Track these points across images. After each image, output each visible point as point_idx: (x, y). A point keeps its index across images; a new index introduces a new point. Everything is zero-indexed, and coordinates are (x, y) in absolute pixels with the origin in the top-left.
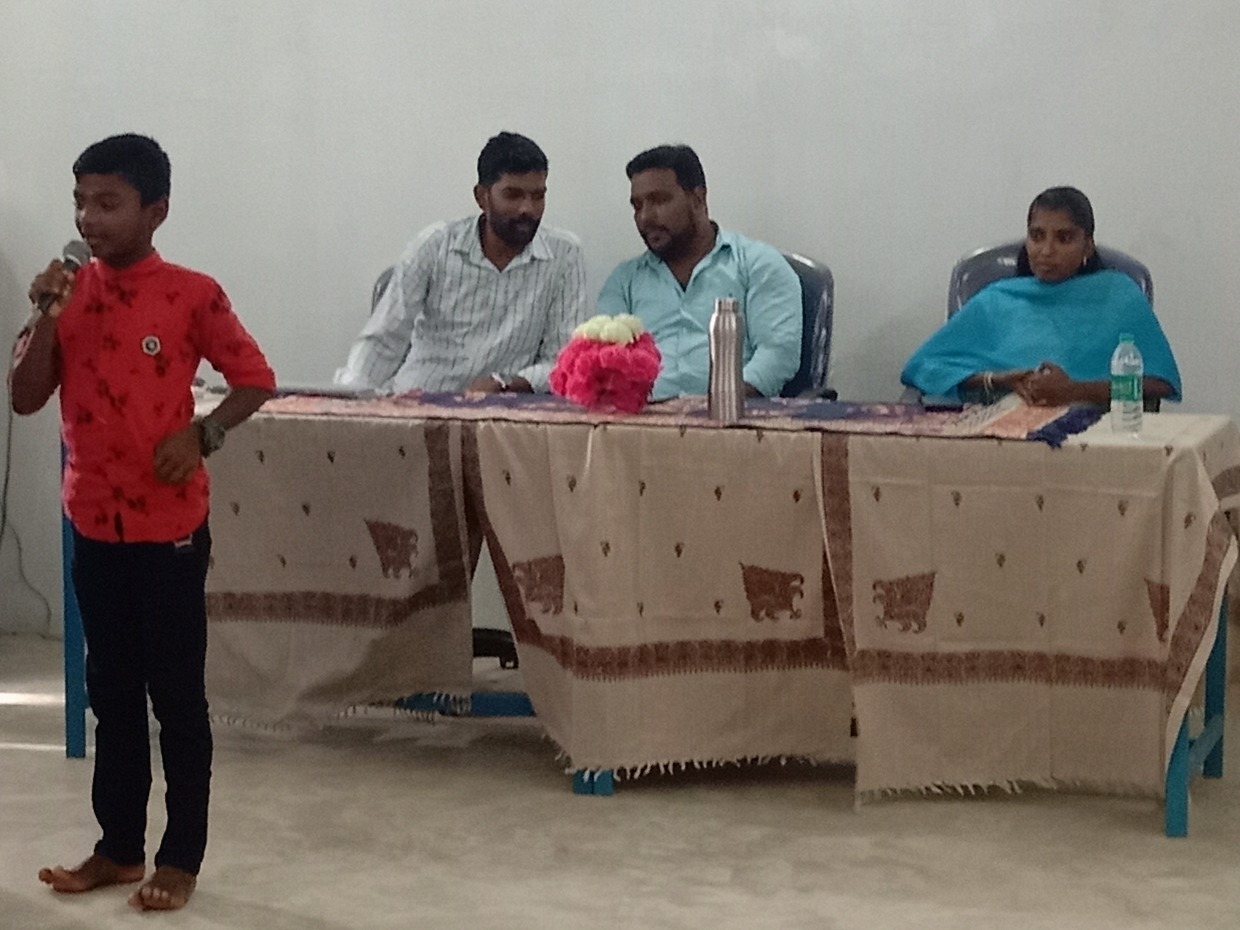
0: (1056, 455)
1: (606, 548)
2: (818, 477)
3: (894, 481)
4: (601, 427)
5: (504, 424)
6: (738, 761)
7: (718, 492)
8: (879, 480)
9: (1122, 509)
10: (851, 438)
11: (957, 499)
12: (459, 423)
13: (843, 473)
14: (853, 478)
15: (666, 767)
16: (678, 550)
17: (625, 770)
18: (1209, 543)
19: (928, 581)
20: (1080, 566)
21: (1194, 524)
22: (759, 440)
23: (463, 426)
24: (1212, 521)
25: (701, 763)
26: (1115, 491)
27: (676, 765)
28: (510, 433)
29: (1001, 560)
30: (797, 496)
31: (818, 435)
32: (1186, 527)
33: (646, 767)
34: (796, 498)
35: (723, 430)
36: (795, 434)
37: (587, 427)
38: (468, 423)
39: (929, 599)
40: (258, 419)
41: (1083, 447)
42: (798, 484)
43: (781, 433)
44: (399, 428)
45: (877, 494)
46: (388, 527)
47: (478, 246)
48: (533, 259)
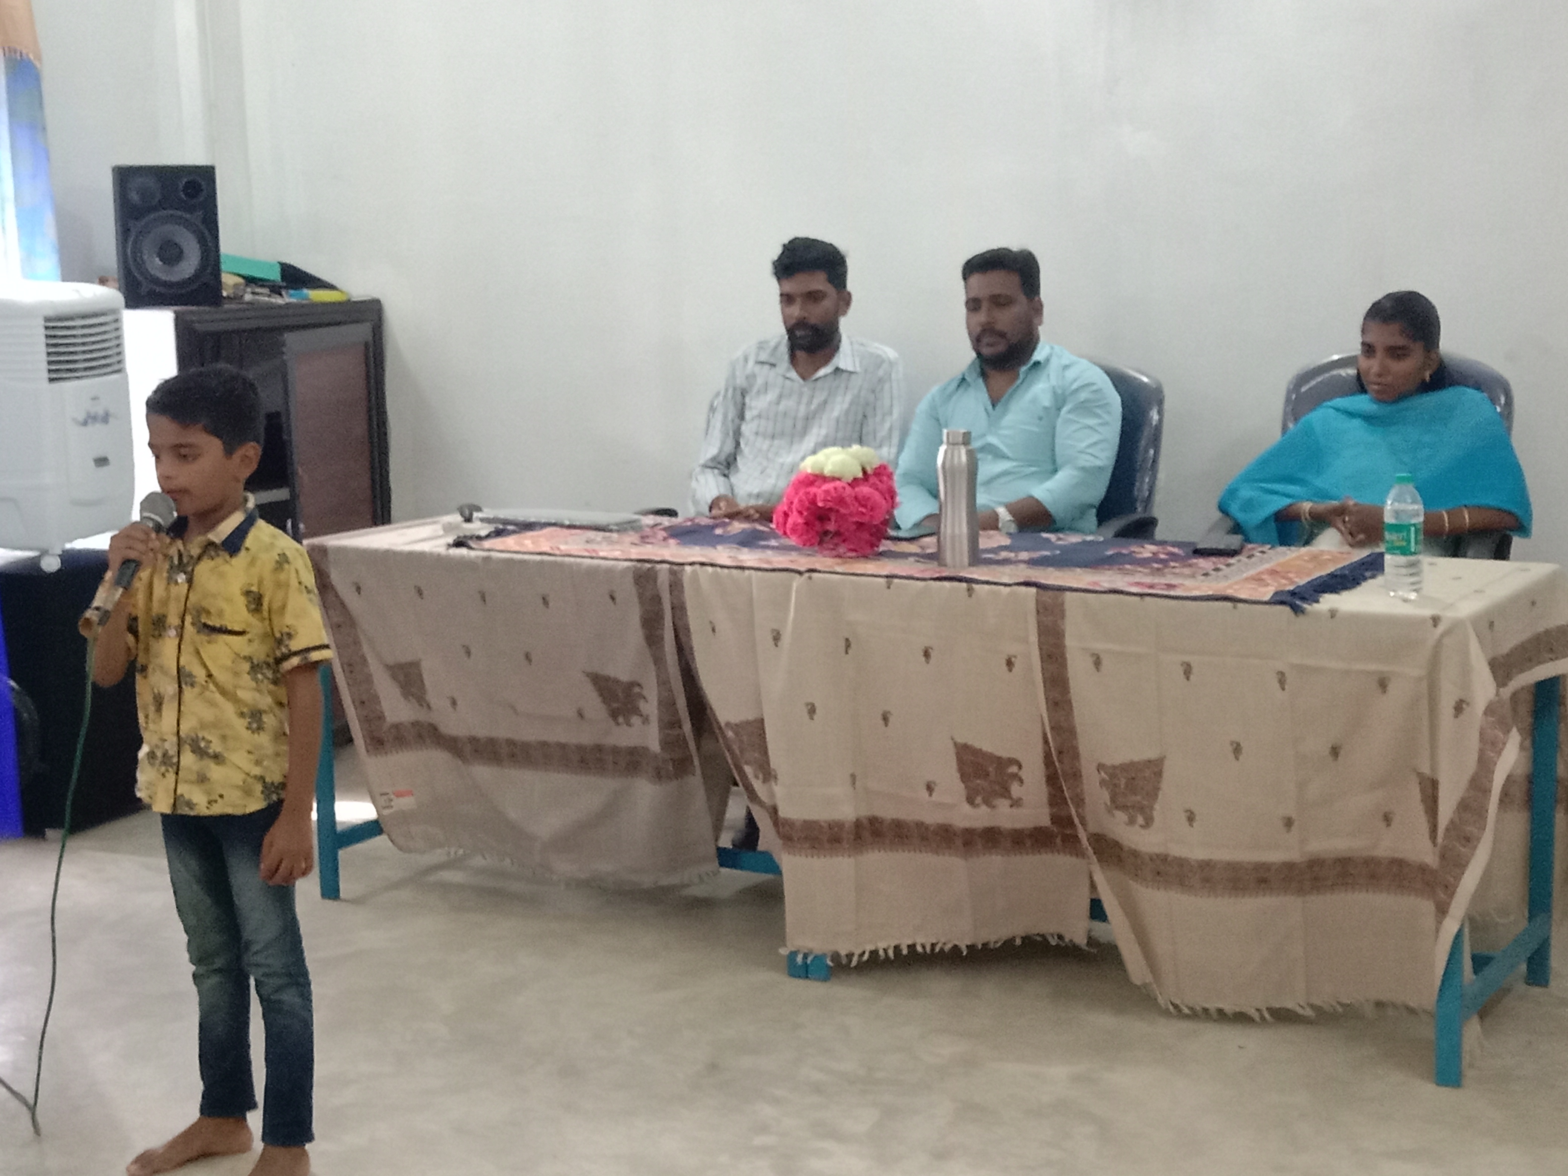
0: (1302, 623)
1: (812, 712)
2: (1034, 638)
3: (1116, 647)
4: (806, 575)
5: (710, 569)
7: (927, 654)
8: (1099, 646)
9: (1383, 687)
10: (1068, 594)
11: (1188, 671)
12: (667, 566)
13: (1059, 636)
14: (1070, 642)
16: (885, 719)
18: (1482, 739)
19: (1156, 767)
20: (1335, 751)
21: (1467, 709)
22: (970, 596)
23: (670, 569)
24: (1485, 713)
25: (924, 947)
26: (1373, 666)
27: (898, 948)
28: (715, 580)
29: (1237, 750)
31: (1033, 590)
32: (1456, 716)
33: (864, 952)
34: (1010, 663)
35: (932, 582)
36: (1008, 589)
37: (793, 574)
38: (675, 568)
39: (1158, 789)
40: (477, 557)
41: (1333, 613)
42: (1012, 648)
43: (993, 587)
44: (609, 571)
45: (1097, 663)
46: (607, 679)
47: (786, 357)
48: (837, 370)
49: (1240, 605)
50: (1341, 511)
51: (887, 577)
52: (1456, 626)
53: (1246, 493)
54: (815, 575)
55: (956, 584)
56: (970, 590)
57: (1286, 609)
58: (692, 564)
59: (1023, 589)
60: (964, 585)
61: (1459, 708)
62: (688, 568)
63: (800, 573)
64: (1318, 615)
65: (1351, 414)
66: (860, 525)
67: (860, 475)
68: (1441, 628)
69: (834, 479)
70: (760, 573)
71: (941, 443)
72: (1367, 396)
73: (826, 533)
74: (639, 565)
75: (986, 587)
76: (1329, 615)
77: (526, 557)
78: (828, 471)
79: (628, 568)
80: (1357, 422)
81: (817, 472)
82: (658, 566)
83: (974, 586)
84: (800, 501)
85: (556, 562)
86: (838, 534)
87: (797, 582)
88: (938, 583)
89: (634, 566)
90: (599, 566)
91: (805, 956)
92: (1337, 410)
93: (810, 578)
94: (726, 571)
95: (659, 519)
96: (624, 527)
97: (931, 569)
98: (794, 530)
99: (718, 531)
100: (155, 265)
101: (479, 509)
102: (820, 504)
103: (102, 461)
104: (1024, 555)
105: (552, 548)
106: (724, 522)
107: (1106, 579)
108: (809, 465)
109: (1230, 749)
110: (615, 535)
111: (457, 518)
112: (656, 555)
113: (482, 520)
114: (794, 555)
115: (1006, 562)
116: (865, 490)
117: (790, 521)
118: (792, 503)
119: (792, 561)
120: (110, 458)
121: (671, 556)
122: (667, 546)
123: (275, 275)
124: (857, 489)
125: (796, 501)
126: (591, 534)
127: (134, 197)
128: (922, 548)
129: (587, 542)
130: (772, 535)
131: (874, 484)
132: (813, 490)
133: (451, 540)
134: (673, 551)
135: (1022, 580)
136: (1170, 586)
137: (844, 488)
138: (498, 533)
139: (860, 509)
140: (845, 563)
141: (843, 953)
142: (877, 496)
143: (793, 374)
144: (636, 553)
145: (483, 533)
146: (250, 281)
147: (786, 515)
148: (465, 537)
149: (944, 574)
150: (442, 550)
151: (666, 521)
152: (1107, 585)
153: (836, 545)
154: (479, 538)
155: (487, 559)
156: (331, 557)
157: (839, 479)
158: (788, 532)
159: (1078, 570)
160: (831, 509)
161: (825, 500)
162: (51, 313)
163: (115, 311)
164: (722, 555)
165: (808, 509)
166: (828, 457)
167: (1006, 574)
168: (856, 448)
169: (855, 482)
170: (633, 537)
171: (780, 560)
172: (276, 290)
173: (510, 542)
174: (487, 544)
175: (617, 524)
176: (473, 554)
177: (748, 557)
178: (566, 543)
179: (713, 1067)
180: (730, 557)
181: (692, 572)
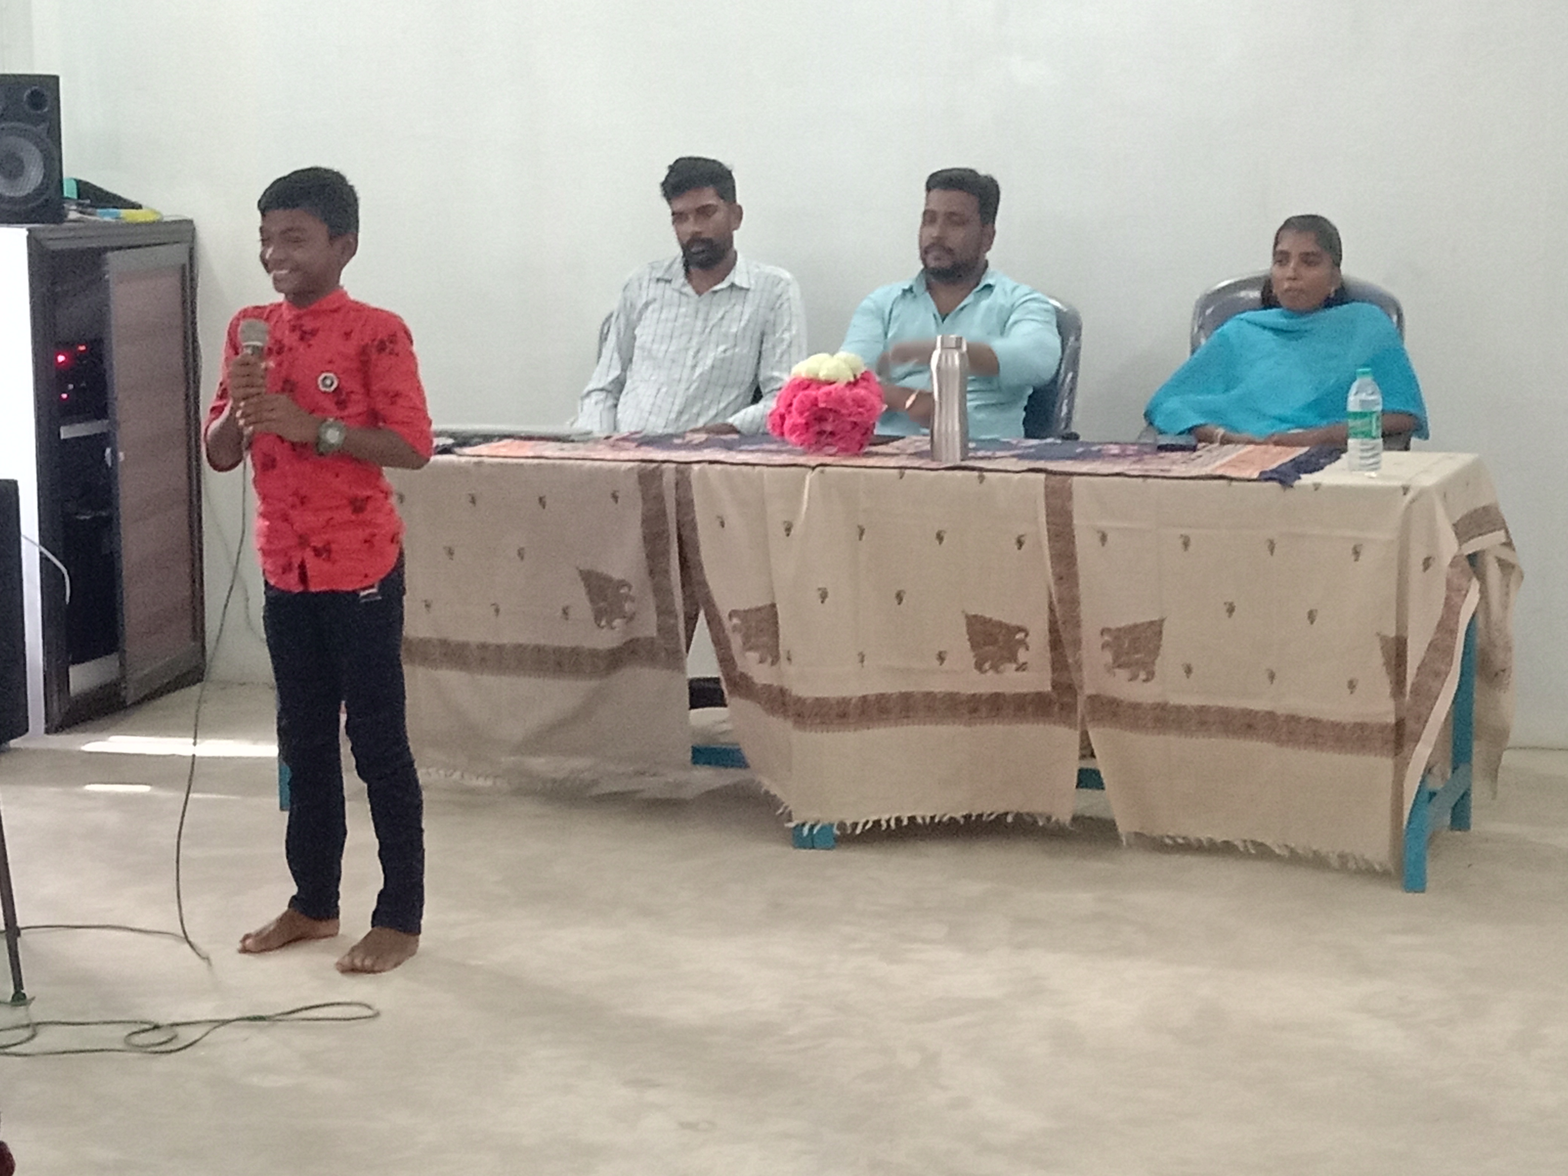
0: (1289, 496)
1: (824, 595)
2: (1042, 519)
3: (1121, 524)
4: (818, 469)
5: (721, 467)
7: (940, 536)
8: (1105, 524)
9: (1356, 552)
10: (1076, 479)
11: (1186, 543)
12: (673, 466)
13: (1068, 516)
14: (1078, 522)
15: (888, 821)
16: (899, 597)
17: (845, 825)
18: (1448, 586)
19: (1156, 628)
20: (1311, 616)
21: (1434, 564)
23: (677, 469)
24: (1451, 566)
25: (924, 819)
26: (1350, 534)
27: (898, 820)
28: (724, 475)
29: (1231, 609)
31: (1042, 476)
32: (1425, 570)
33: (867, 822)
34: (1020, 543)
35: (943, 472)
36: (1018, 476)
37: (803, 469)
38: (682, 466)
39: (1158, 647)
40: (468, 462)
41: (1316, 487)
42: (1023, 528)
43: (1004, 474)
44: (612, 472)
45: (1103, 539)
46: (600, 577)
47: (682, 272)
48: (732, 286)
49: (1233, 483)
51: (899, 468)
52: (1423, 493)
54: (829, 469)
55: (965, 472)
56: (981, 481)
57: (1276, 484)
58: (698, 462)
59: (1033, 475)
60: (973, 473)
61: (1427, 564)
62: (696, 467)
63: (811, 467)
64: (1309, 487)
66: (855, 425)
67: (852, 379)
68: (1411, 493)
69: (830, 383)
70: (770, 468)
73: (822, 433)
74: (643, 465)
75: (1001, 474)
76: (1313, 489)
78: (821, 376)
79: (631, 467)
81: (810, 376)
82: (665, 466)
83: (986, 475)
84: (800, 401)
85: (554, 464)
86: (833, 434)
87: (810, 475)
88: (950, 472)
89: (639, 467)
90: (600, 467)
91: (812, 827)
93: (822, 471)
94: (735, 467)
97: (932, 463)
102: (819, 405)
109: (1225, 608)
116: (863, 391)
117: (788, 423)
124: (853, 392)
131: (868, 386)
132: (811, 393)
137: (842, 390)
139: (858, 410)
141: (849, 822)
143: (689, 289)
147: (782, 417)
152: (1111, 470)
155: (479, 464)
157: (835, 383)
160: (830, 410)
161: (826, 402)
165: (808, 409)
166: (818, 363)
169: (850, 385)
174: (468, 451)
176: (463, 459)
181: (700, 470)
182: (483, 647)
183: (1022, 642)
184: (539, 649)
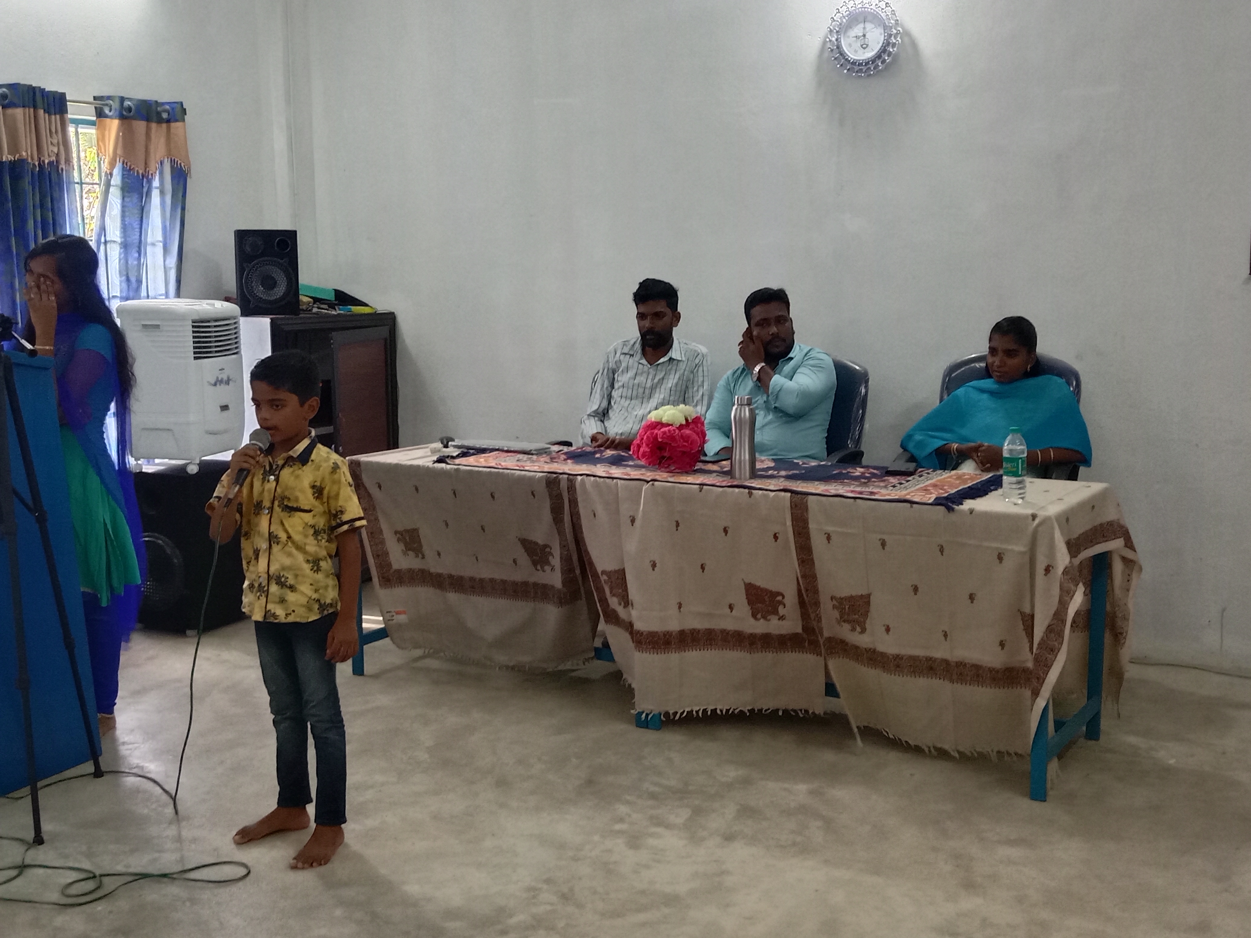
0: (952, 517)
1: (654, 565)
2: (789, 523)
3: (839, 530)
4: (651, 483)
5: (592, 478)
6: (748, 710)
7: (726, 531)
8: (830, 529)
9: (1000, 558)
10: (811, 497)
11: (883, 544)
12: (566, 476)
13: (805, 522)
14: (812, 526)
15: (697, 712)
16: (703, 567)
17: (669, 713)
18: (1061, 589)
19: (866, 600)
20: (972, 597)
21: (1052, 571)
22: (750, 497)
23: (568, 478)
24: (1063, 573)
25: (721, 711)
26: (995, 545)
27: (705, 711)
28: (596, 485)
29: (916, 589)
30: (776, 537)
31: (789, 494)
32: (1046, 575)
33: (684, 711)
35: (727, 488)
36: (773, 493)
37: (642, 482)
38: (571, 477)
39: (868, 611)
40: (452, 469)
41: (971, 511)
42: (776, 528)
43: (764, 492)
44: (531, 479)
45: (829, 538)
46: (531, 542)
47: (640, 351)
48: (671, 359)
49: (914, 506)
50: (976, 449)
51: (700, 484)
52: (1046, 520)
53: (918, 437)
54: (656, 483)
55: (742, 490)
56: (750, 494)
57: (942, 508)
58: (581, 475)
59: (783, 494)
60: (747, 491)
61: (1048, 570)
62: (579, 478)
63: (648, 482)
64: (962, 511)
65: (982, 391)
66: (684, 453)
67: (684, 422)
68: (1037, 521)
69: (668, 425)
70: (622, 482)
71: (734, 405)
72: (992, 380)
73: (664, 457)
74: (549, 475)
75: (760, 492)
76: (969, 512)
77: (481, 469)
78: (664, 420)
79: (542, 477)
80: (985, 396)
81: (658, 420)
82: (561, 476)
83: (754, 491)
84: (648, 437)
85: (499, 472)
86: (670, 458)
87: (646, 487)
88: (731, 489)
89: (547, 475)
90: (525, 475)
91: (647, 715)
92: (973, 387)
93: (653, 485)
94: (602, 480)
95: (561, 448)
96: (540, 452)
97: (726, 481)
98: (644, 456)
99: (598, 455)
100: (259, 290)
101: (453, 440)
102: (660, 440)
103: (225, 408)
104: (783, 473)
105: (496, 464)
106: (601, 450)
107: (833, 488)
108: (654, 416)
109: (911, 589)
110: (535, 457)
111: (439, 445)
112: (560, 470)
113: (455, 446)
114: (643, 471)
115: (772, 477)
116: (687, 432)
117: (642, 450)
118: (642, 439)
119: (641, 474)
120: (230, 406)
121: (569, 470)
122: (566, 464)
123: (331, 297)
124: (682, 431)
125: (645, 437)
126: (520, 456)
127: (248, 249)
128: (722, 467)
129: (518, 460)
130: (630, 458)
131: (693, 428)
132: (656, 431)
133: (435, 458)
134: (570, 467)
135: (782, 488)
136: (872, 493)
137: (674, 430)
138: (464, 455)
139: (685, 444)
140: (673, 476)
141: (671, 712)
142: (695, 437)
143: (644, 361)
144: (547, 468)
145: (455, 454)
146: (316, 300)
147: (639, 446)
148: (444, 456)
149: (735, 483)
150: (430, 465)
151: (566, 449)
152: (833, 492)
153: (669, 465)
154: (453, 458)
155: (457, 470)
156: (363, 467)
157: (672, 425)
158: (640, 456)
159: (816, 483)
160: (666, 443)
161: (662, 438)
162: (196, 317)
163: (235, 318)
164: (600, 470)
165: (652, 442)
166: (665, 411)
167: (772, 484)
168: (682, 406)
169: (681, 427)
170: (544, 458)
171: (635, 474)
172: (332, 306)
173: (471, 460)
174: (457, 461)
175: (535, 450)
176: (449, 467)
177: (616, 471)
178: (505, 461)
179: (590, 782)
180: (604, 471)
181: (581, 480)
182: (472, 579)
183: (781, 603)
184: (504, 582)
